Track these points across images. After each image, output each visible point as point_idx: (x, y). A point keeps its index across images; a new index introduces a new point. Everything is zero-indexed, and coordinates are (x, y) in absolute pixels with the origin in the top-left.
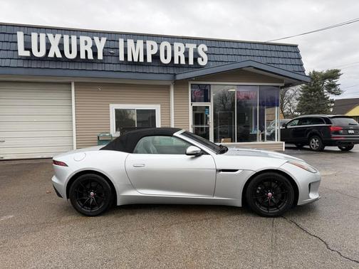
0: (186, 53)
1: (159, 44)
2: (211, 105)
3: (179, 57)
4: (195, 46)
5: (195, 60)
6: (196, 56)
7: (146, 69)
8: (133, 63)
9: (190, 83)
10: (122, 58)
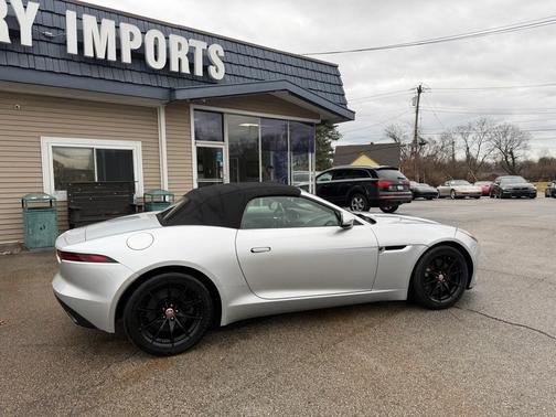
0: (191, 56)
1: (144, 33)
2: (225, 147)
3: (180, 60)
4: (204, 45)
5: (205, 69)
6: (207, 63)
7: (117, 75)
8: (94, 61)
9: (192, 107)
10: (72, 49)
